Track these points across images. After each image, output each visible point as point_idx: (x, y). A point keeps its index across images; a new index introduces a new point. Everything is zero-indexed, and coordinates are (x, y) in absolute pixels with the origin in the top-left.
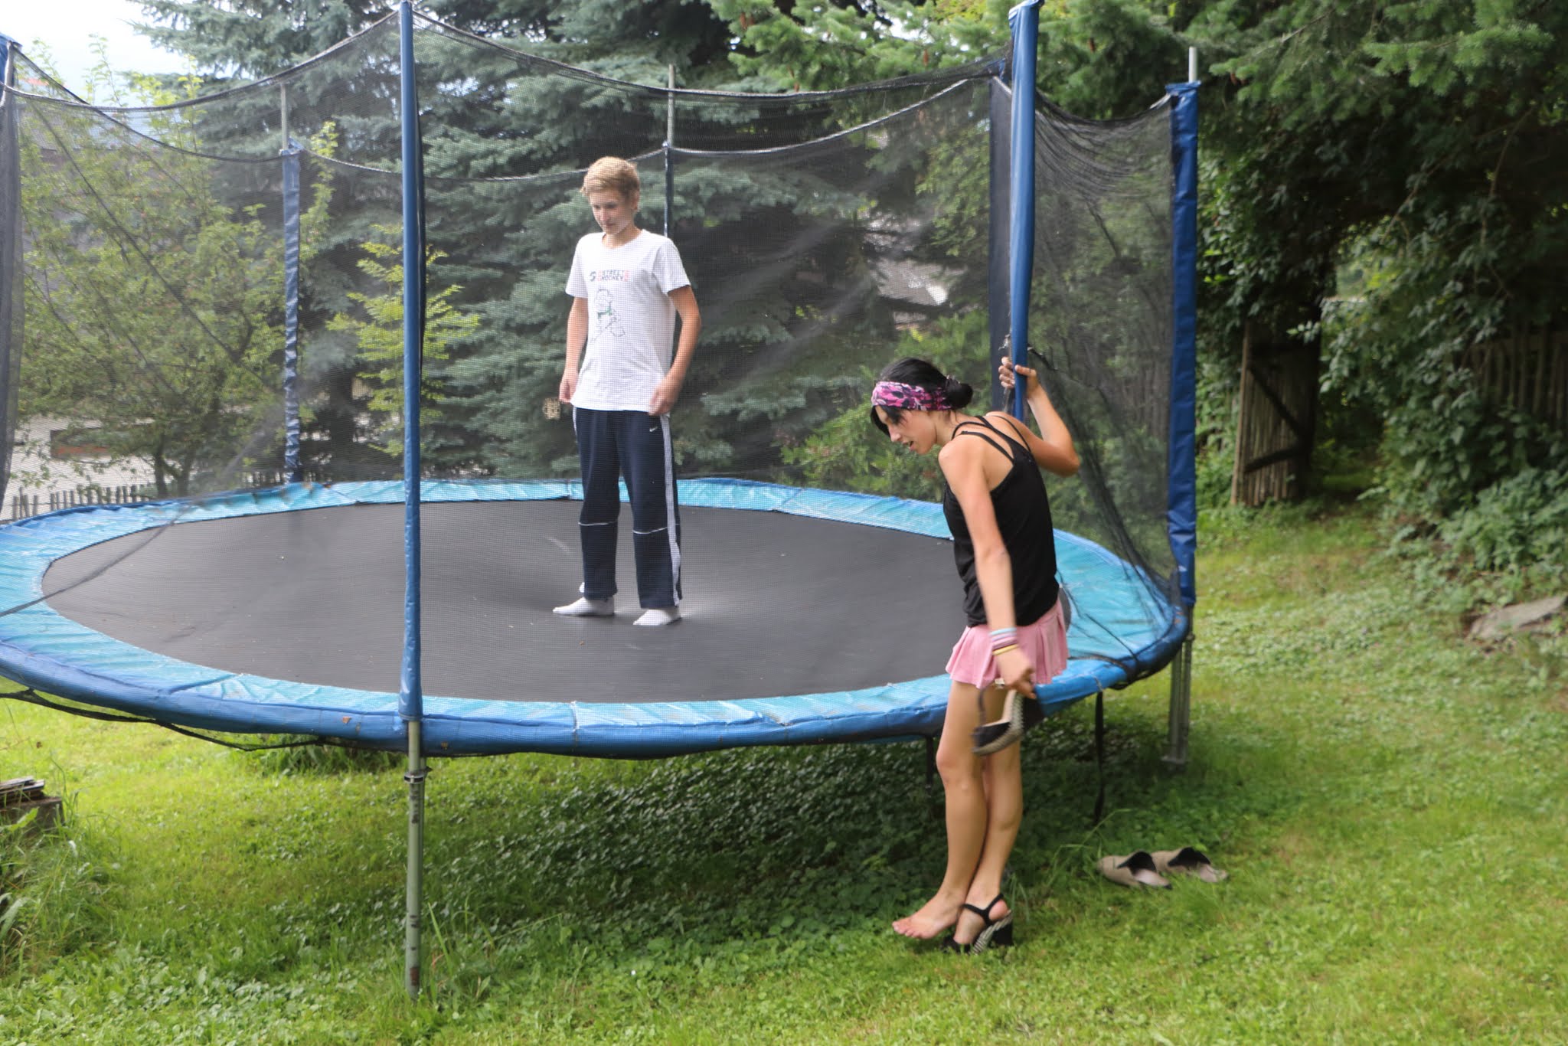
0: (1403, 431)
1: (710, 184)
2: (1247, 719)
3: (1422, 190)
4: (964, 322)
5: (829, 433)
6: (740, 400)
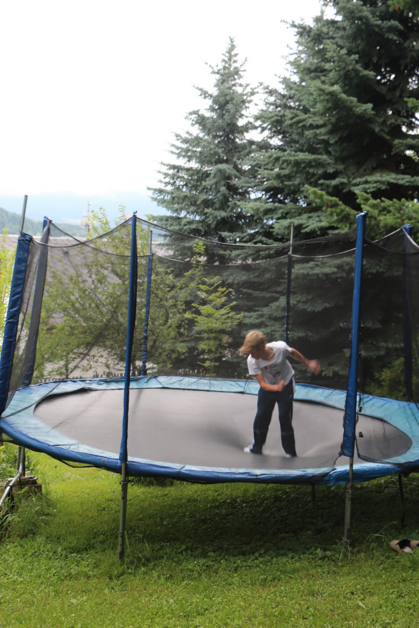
1: (348, 264)
5: (391, 367)
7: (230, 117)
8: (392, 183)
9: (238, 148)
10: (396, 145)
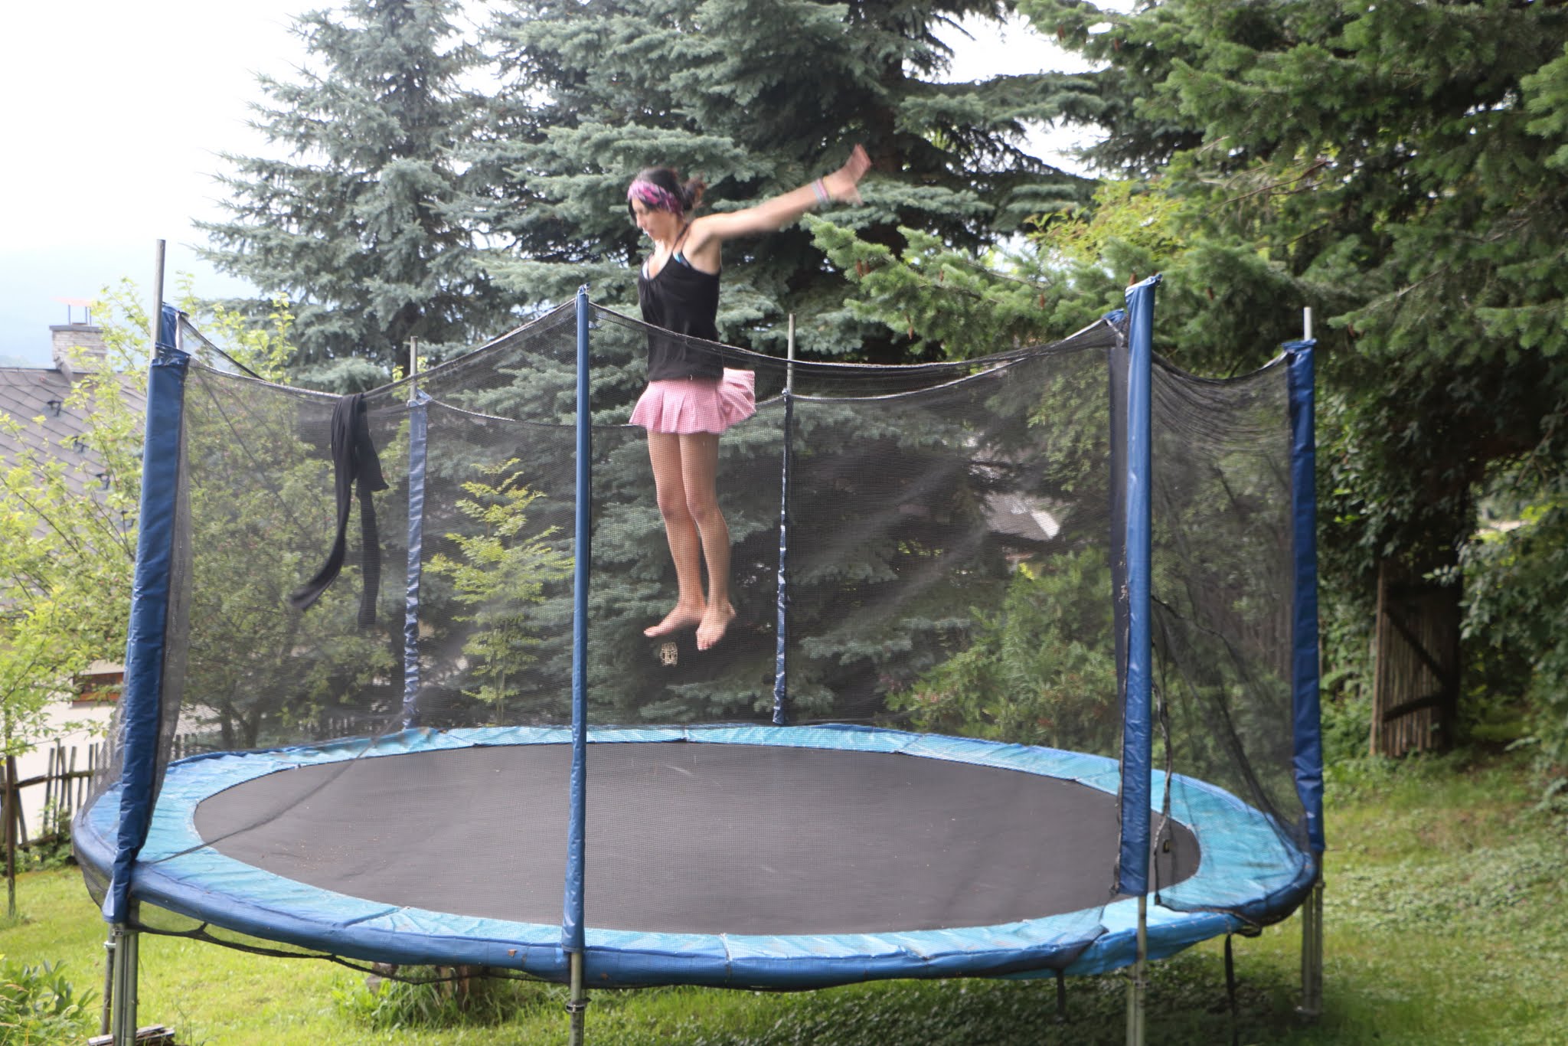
0: (1551, 678)
2: (1385, 974)
3: (1557, 429)
4: (1080, 560)
5: (937, 678)
6: (842, 642)
7: (417, 30)
8: (909, 207)
9: (438, 115)
10: (906, 109)
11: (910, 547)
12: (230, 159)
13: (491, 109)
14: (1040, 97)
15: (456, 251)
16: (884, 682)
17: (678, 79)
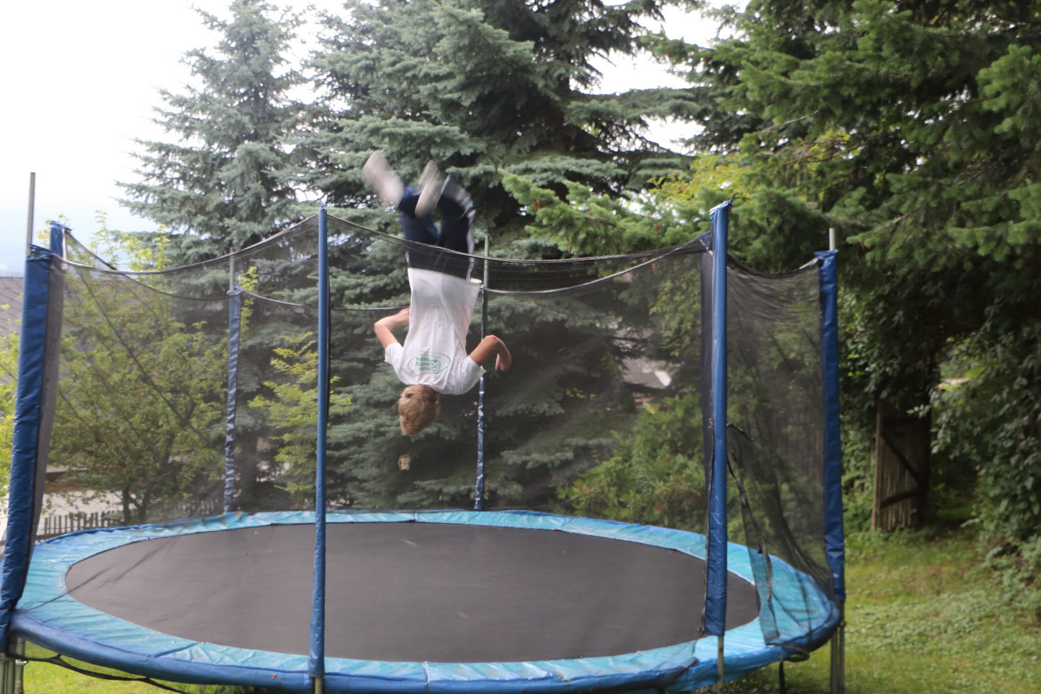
0: (990, 480)
1: (508, 307)
3: (995, 316)
4: (683, 401)
5: (590, 478)
6: (528, 454)
7: (261, 61)
8: (573, 172)
9: (274, 115)
10: (572, 110)
11: (573, 393)
12: (141, 142)
13: (309, 111)
14: (658, 103)
15: (284, 201)
16: (556, 480)
17: (425, 89)
